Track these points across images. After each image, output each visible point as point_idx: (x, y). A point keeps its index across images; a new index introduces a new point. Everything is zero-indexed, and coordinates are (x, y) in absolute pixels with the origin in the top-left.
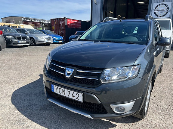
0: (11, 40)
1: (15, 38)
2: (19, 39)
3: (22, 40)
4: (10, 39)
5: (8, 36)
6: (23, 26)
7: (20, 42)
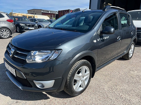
0: (24, 27)
1: (26, 26)
2: (29, 26)
3: (31, 27)
4: (22, 26)
5: (21, 24)
6: (37, 17)
7: (30, 29)
